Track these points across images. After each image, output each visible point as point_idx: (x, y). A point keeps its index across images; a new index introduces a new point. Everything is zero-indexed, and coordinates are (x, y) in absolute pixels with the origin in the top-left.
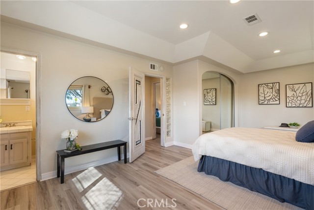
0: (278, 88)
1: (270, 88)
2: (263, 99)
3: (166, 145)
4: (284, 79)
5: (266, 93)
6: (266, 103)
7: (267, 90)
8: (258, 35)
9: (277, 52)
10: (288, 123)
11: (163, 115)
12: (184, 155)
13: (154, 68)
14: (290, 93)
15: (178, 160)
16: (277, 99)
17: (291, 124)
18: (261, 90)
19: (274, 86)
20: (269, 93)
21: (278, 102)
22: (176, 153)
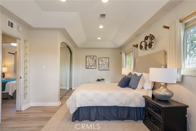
0: (95, 59)
1: (92, 59)
2: (88, 65)
3: (23, 109)
4: (98, 54)
5: (90, 62)
6: (90, 68)
7: (90, 60)
8: (99, 27)
9: (99, 38)
10: (100, 79)
11: (21, 78)
12: (49, 113)
13: (12, 26)
14: (100, 63)
15: (48, 119)
16: (95, 66)
17: (101, 80)
18: (87, 60)
19: (94, 58)
20: (91, 62)
21: (95, 67)
22: (40, 113)
